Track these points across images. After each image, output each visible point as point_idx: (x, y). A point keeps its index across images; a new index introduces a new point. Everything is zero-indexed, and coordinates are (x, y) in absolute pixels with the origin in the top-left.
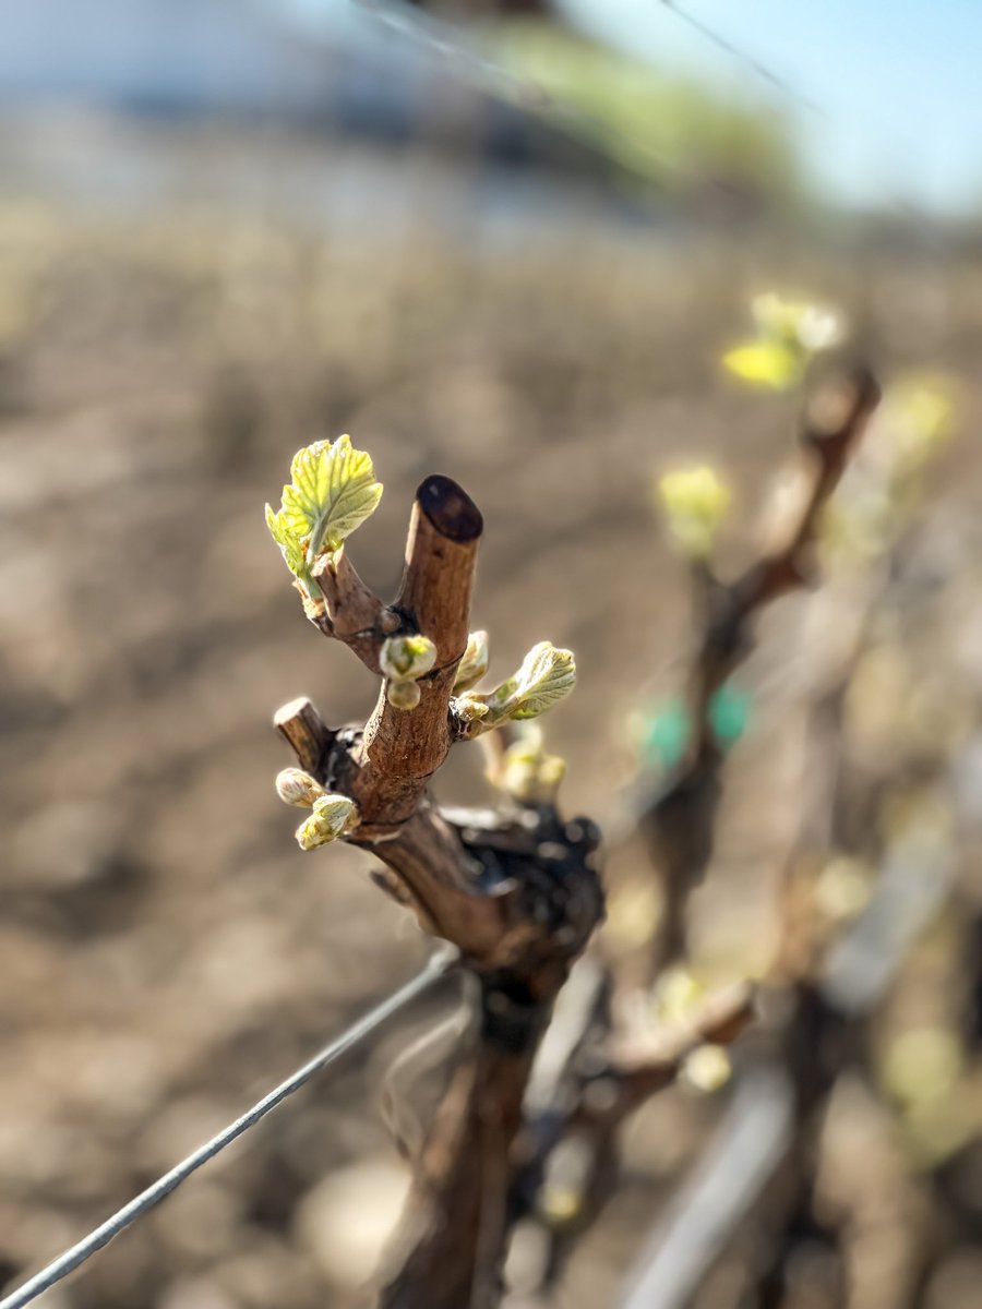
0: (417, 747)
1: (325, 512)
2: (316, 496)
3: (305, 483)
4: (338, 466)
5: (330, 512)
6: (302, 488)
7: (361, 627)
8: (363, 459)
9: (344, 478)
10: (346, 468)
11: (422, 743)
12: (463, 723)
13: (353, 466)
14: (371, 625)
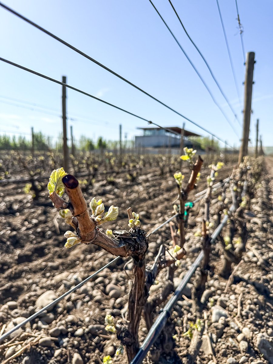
0: (85, 228)
1: (56, 183)
2: (55, 180)
3: (52, 177)
4: (58, 174)
5: (57, 183)
6: (52, 179)
7: (59, 207)
8: (63, 172)
9: (60, 176)
10: (60, 174)
11: (86, 227)
12: (97, 222)
13: (61, 174)
14: (61, 206)
